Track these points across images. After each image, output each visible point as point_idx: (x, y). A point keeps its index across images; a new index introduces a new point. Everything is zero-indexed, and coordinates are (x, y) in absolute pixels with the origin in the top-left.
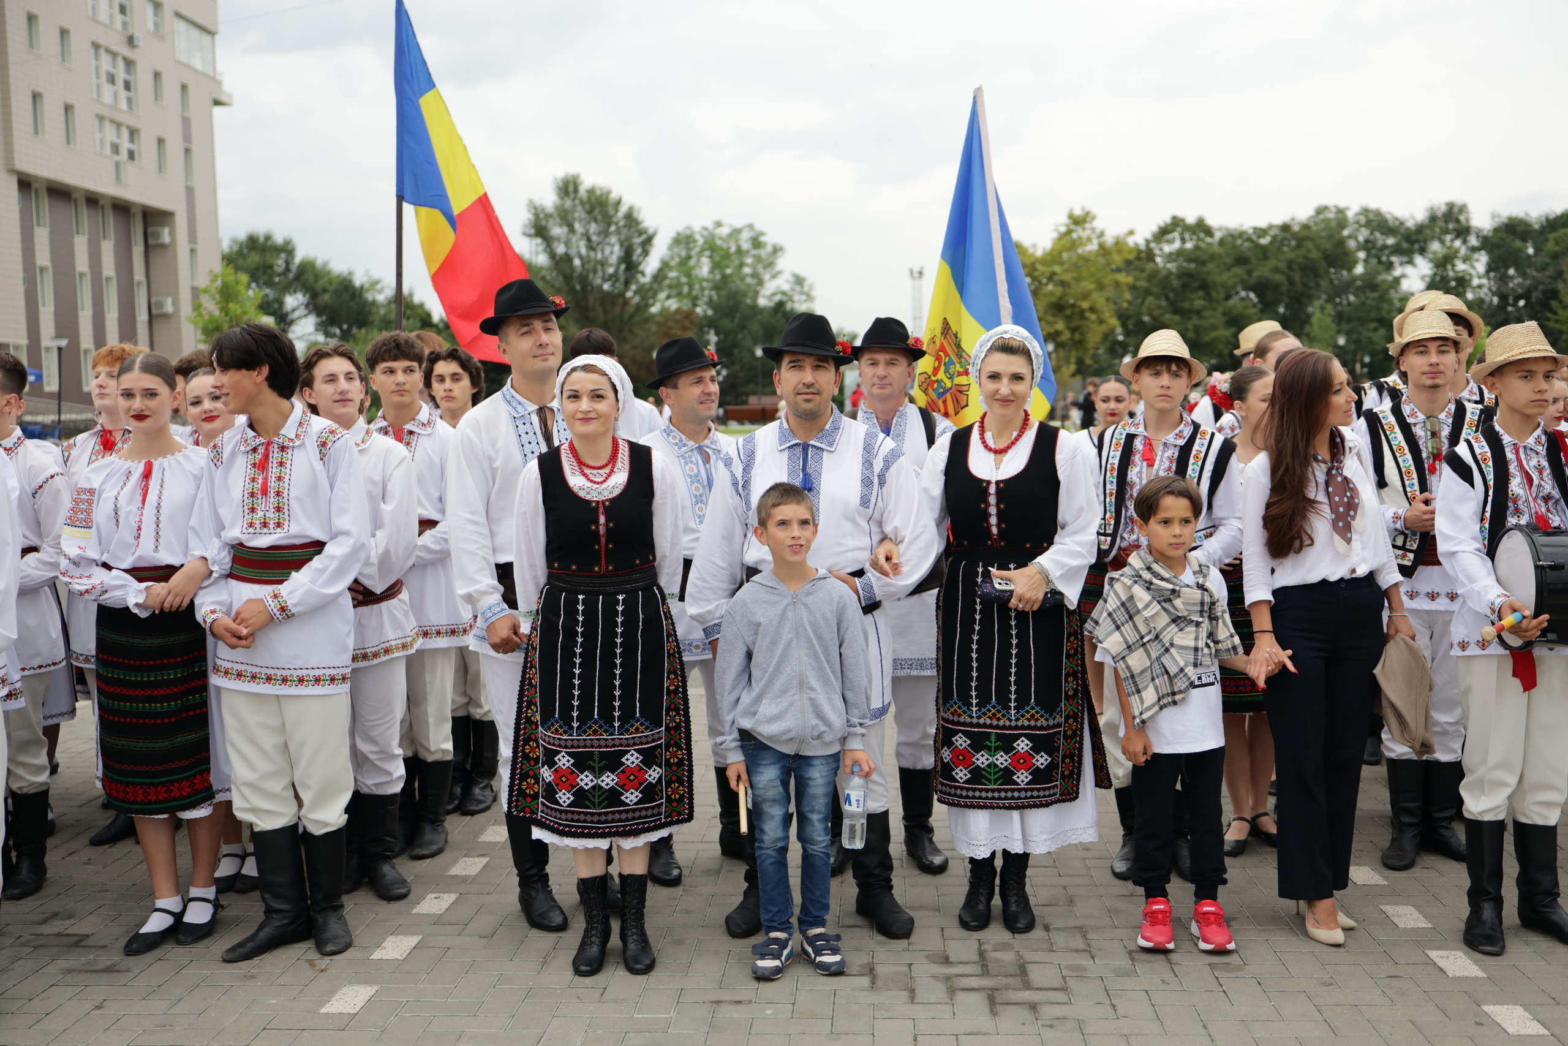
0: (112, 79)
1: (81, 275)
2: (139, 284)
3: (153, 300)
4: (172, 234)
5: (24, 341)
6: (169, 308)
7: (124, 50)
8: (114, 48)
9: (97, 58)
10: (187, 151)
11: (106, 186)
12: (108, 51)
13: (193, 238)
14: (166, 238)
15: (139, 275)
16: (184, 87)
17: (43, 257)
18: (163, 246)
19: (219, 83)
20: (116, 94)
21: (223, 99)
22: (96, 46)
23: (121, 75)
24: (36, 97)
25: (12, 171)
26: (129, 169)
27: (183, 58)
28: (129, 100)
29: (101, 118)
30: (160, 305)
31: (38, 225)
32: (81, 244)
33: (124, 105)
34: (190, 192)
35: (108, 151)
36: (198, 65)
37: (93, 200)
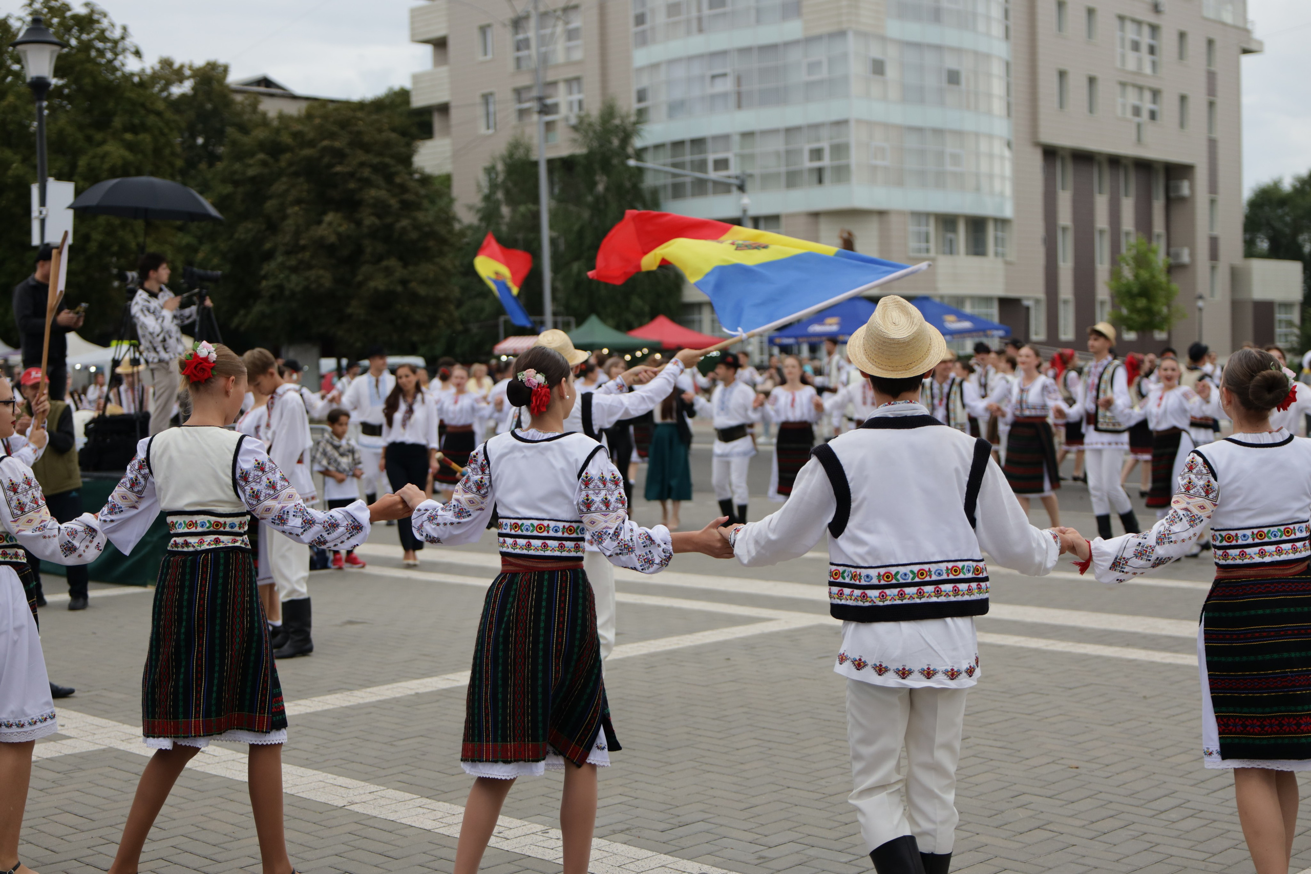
0: (1136, 46)
1: (1101, 232)
2: (1159, 236)
3: (1173, 250)
4: (1192, 188)
5: (1041, 295)
6: (1185, 258)
7: (1150, 17)
8: (1139, 17)
9: (1122, 29)
10: (1211, 104)
11: (1126, 148)
12: (1134, 21)
13: (1213, 188)
14: (1185, 189)
15: (1159, 227)
16: (1210, 42)
17: (1065, 217)
18: (1183, 199)
19: (1247, 31)
20: (1140, 61)
21: (1253, 46)
22: (1122, 18)
23: (1146, 39)
24: (1062, 74)
25: (1037, 144)
26: (1150, 130)
27: (1210, 13)
28: (1154, 64)
29: (1123, 85)
30: (1177, 256)
31: (1063, 188)
32: (1101, 203)
33: (1148, 70)
34: (1212, 144)
35: (1129, 114)
36: (1228, 18)
37: (1115, 161)
